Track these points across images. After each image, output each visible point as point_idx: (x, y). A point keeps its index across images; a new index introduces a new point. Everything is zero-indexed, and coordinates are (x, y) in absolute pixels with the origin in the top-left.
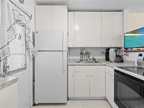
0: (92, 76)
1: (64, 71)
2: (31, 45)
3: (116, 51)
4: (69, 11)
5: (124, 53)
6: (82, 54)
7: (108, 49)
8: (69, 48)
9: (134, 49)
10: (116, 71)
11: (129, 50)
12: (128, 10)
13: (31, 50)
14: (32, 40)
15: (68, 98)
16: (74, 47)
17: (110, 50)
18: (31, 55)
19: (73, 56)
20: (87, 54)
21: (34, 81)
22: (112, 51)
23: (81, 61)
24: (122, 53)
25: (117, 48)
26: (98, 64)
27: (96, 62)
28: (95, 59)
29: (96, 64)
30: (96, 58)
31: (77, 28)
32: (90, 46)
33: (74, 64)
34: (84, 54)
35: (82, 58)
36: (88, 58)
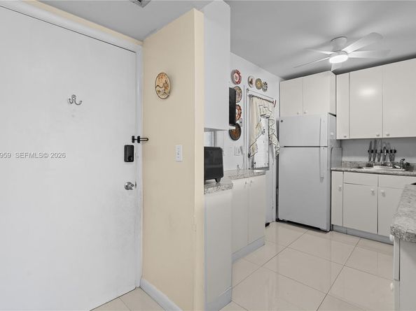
1: (322, 179)
2: (274, 138)
4: (336, 73)
6: (371, 151)
13: (274, 146)
14: (276, 133)
16: (347, 138)
18: (274, 151)
21: (277, 187)
23: (369, 166)
30: (411, 161)
32: (388, 135)
33: (343, 169)
34: (378, 151)
35: (372, 160)
36: (389, 161)
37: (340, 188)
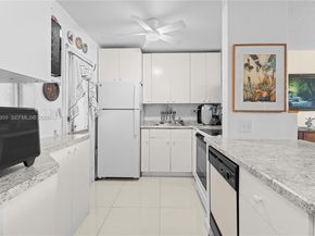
3: (212, 109)
4: (143, 52)
7: (200, 107)
8: (144, 105)
10: (198, 135)
13: (93, 109)
15: (141, 172)
17: (203, 108)
21: (96, 148)
22: (205, 109)
23: (162, 123)
27: (183, 125)
28: (182, 121)
29: (182, 127)
30: (184, 119)
32: (173, 101)
33: (149, 127)
35: (163, 119)
36: (172, 119)
37: (147, 142)
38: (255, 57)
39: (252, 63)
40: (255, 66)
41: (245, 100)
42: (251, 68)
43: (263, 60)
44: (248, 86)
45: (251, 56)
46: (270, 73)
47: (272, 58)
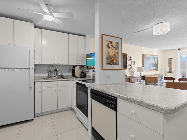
0: (59, 90)
3: (81, 68)
4: (35, 27)
5: (86, 70)
6: (49, 71)
7: (74, 67)
8: (35, 65)
9: (91, 67)
10: (77, 83)
11: (89, 67)
12: (89, 36)
15: (35, 114)
16: (41, 64)
17: (76, 67)
19: (39, 73)
20: (55, 71)
22: (77, 68)
23: (49, 78)
24: (85, 70)
25: (82, 66)
26: (65, 79)
27: (64, 78)
28: (63, 76)
29: (64, 79)
30: (64, 74)
31: (44, 42)
32: (58, 63)
33: (42, 81)
34: (52, 71)
35: (49, 75)
36: (56, 75)
37: (40, 91)
38: (111, 42)
39: (110, 45)
40: (111, 47)
41: (107, 64)
42: (109, 47)
43: (114, 44)
44: (108, 57)
45: (110, 41)
46: (116, 51)
47: (117, 44)
